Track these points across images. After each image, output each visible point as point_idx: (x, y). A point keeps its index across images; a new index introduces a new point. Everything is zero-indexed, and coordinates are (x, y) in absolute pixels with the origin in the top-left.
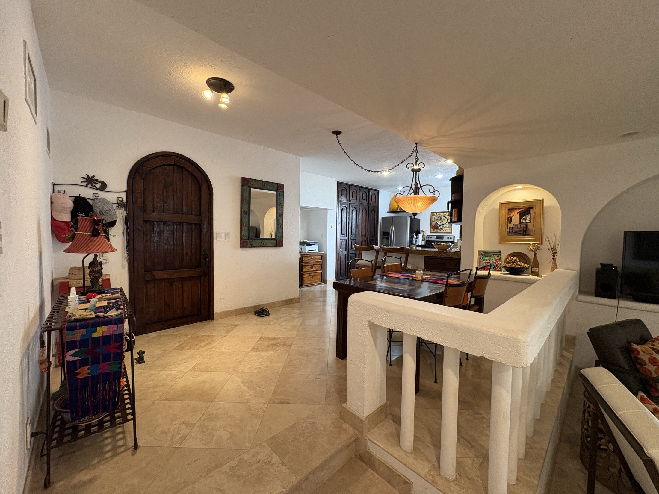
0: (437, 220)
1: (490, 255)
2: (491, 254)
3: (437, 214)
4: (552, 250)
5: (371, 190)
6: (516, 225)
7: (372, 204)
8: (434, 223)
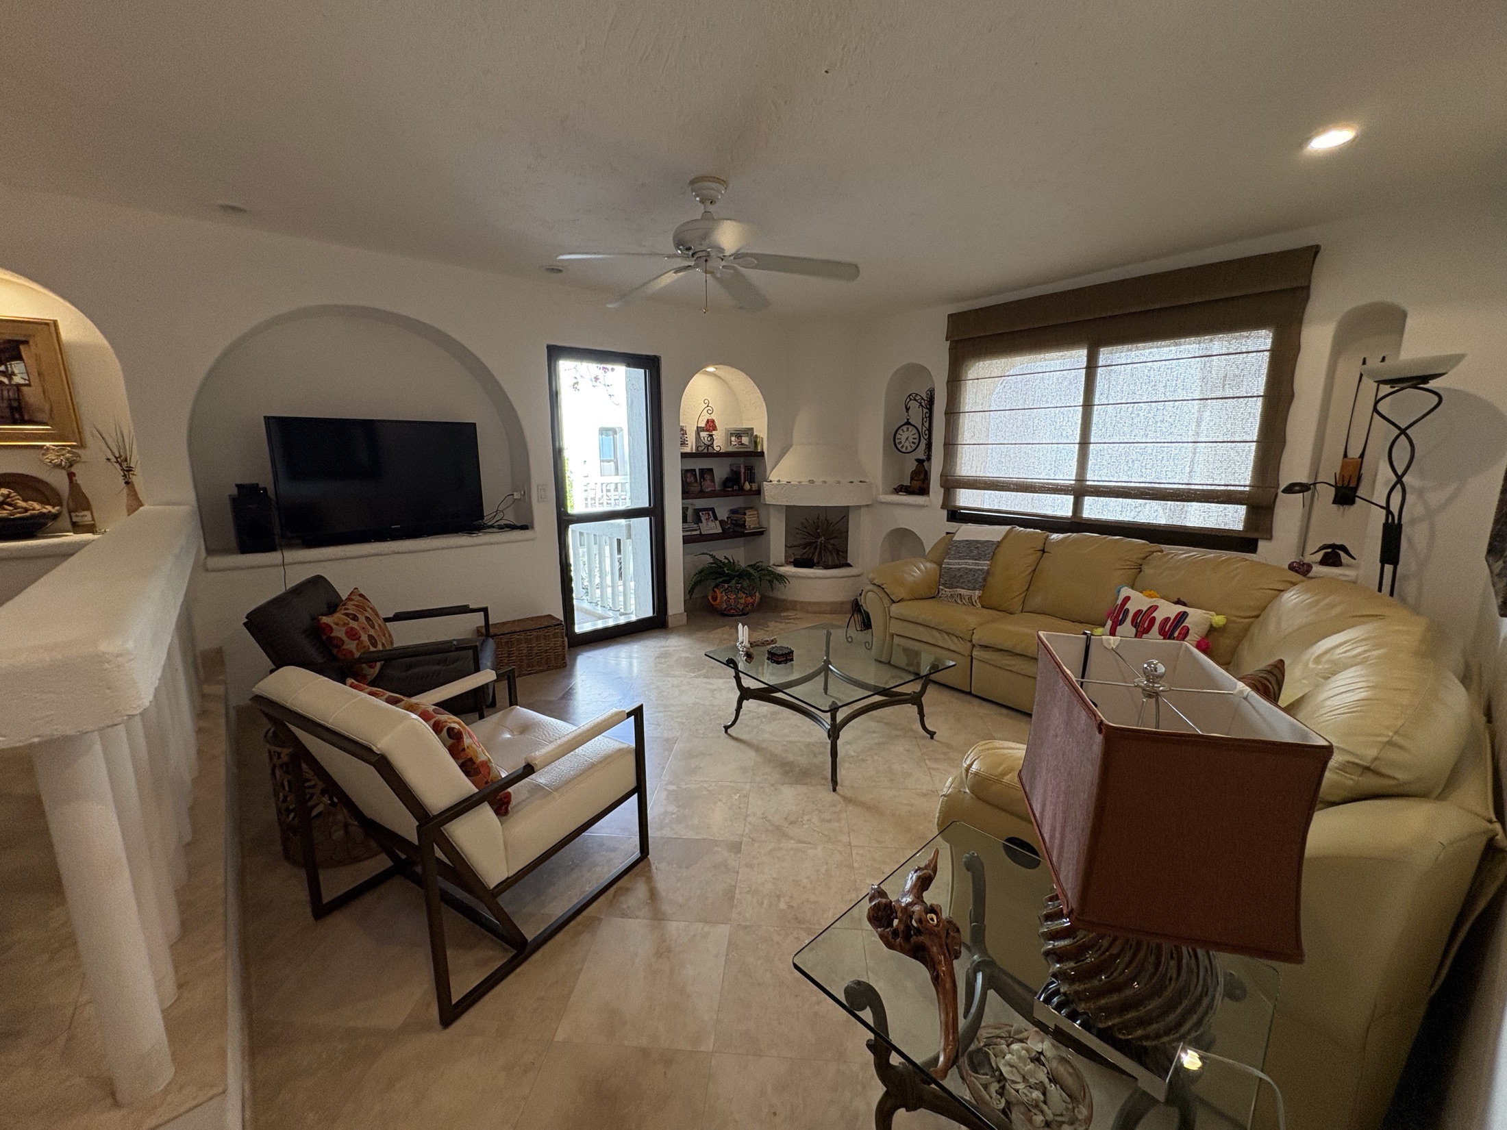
4: (117, 462)
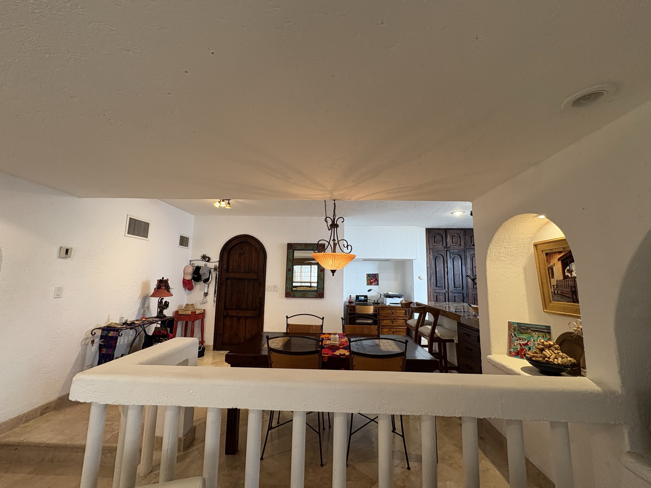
1: (530, 331)
2: (532, 330)
6: (560, 281)
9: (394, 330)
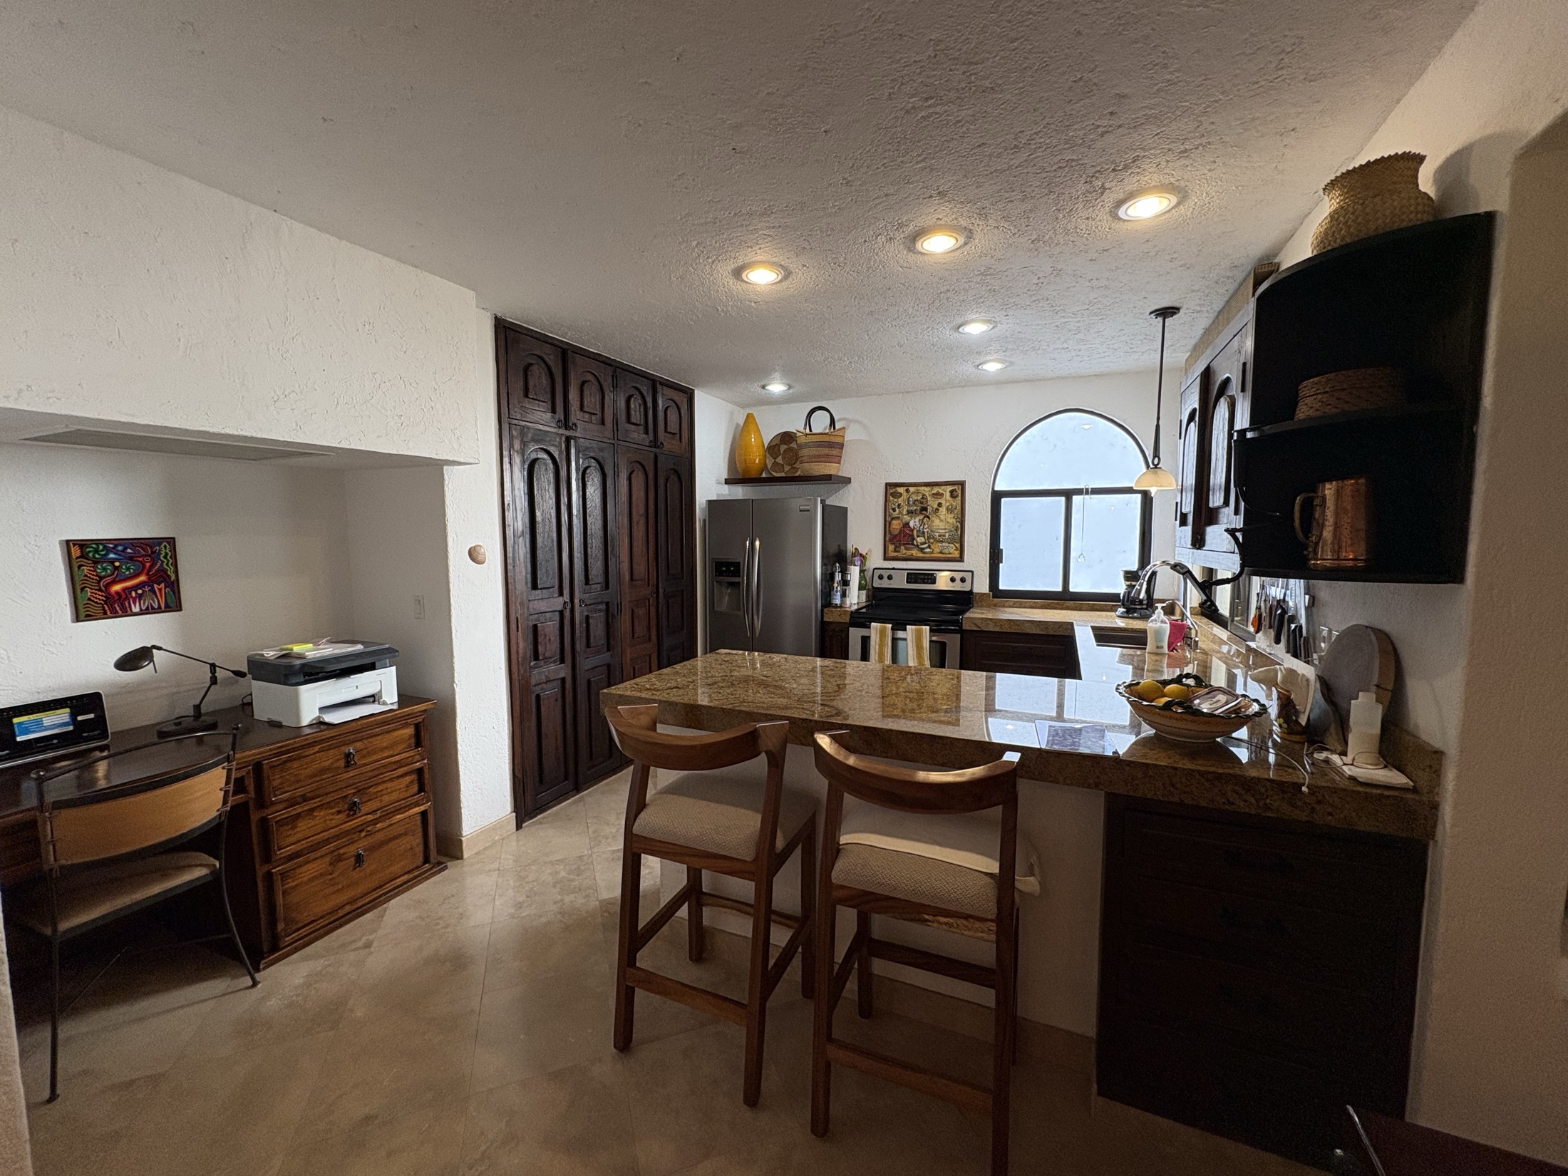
0: (909, 512)
3: (907, 491)
5: (661, 384)
7: (669, 444)
8: (896, 525)
9: (359, 847)
